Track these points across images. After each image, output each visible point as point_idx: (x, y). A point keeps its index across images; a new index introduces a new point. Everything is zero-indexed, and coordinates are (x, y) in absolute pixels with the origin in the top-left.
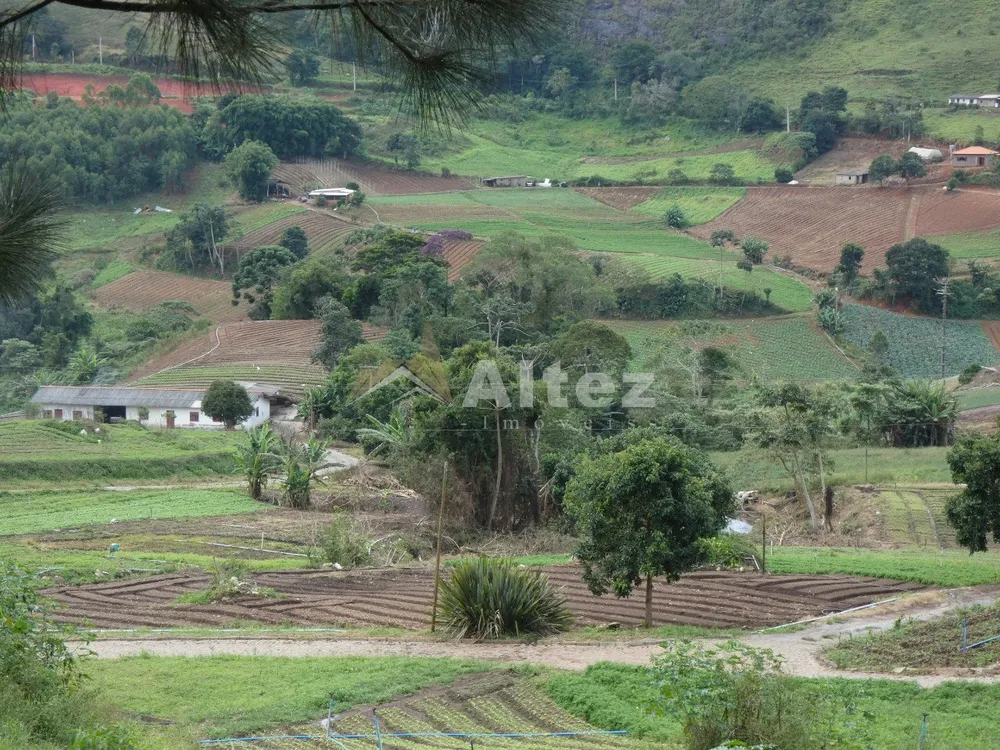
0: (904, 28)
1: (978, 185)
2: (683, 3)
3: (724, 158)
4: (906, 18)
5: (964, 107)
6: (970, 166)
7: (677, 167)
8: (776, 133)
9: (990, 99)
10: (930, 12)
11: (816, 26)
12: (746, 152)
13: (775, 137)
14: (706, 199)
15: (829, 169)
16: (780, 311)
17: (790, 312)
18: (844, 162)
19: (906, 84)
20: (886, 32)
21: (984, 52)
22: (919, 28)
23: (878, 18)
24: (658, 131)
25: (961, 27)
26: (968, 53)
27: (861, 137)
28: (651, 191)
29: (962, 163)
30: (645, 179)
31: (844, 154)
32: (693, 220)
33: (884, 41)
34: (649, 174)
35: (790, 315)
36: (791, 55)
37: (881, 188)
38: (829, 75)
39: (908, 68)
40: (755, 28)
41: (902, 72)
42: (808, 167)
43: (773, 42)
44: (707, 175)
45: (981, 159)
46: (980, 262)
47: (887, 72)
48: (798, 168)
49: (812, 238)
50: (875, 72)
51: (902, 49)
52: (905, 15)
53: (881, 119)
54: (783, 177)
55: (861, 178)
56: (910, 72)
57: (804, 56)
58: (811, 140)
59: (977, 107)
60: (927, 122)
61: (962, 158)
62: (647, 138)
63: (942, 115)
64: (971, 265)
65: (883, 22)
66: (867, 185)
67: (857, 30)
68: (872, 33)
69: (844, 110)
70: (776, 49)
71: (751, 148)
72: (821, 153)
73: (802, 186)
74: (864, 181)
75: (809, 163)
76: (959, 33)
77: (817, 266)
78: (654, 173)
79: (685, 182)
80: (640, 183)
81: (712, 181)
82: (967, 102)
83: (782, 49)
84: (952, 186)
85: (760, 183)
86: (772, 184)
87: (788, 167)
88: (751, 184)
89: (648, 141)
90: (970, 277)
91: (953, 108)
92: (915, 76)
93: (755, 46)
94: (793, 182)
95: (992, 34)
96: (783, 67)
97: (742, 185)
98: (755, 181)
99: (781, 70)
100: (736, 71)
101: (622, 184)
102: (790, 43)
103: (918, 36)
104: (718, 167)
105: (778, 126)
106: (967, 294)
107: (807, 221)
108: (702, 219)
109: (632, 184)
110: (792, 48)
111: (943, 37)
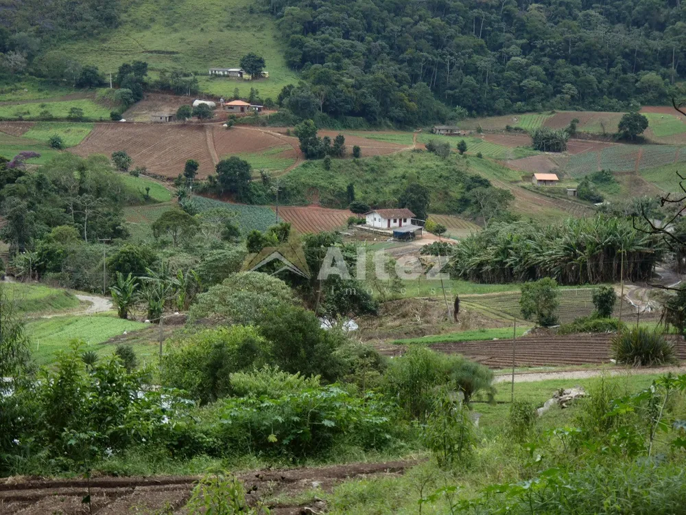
0: (168, 25)
1: (244, 124)
2: (20, 2)
3: (72, 104)
4: (168, 19)
5: (219, 76)
6: (237, 112)
7: (43, 110)
8: (102, 89)
9: (235, 72)
10: (181, 16)
11: (111, 22)
12: (84, 100)
13: (102, 91)
14: (69, 131)
15: (144, 112)
16: (155, 202)
17: (161, 202)
18: (150, 108)
19: (176, 60)
20: (155, 27)
21: (219, 42)
22: (176, 25)
23: (149, 17)
24: (18, 85)
25: (202, 26)
26: (210, 42)
27: (157, 92)
28: (31, 125)
29: (231, 110)
30: (24, 117)
31: (150, 103)
32: (67, 143)
33: (156, 32)
34: (25, 114)
35: (162, 204)
36: (97, 39)
37: (183, 126)
38: (125, 53)
39: (175, 50)
40: (71, 20)
41: (173, 53)
42: (128, 111)
43: (85, 30)
44: (65, 114)
45: (242, 108)
46: (266, 171)
47: (163, 52)
48: (123, 111)
49: (151, 155)
50: (155, 52)
51: (168, 38)
52: (166, 17)
53: (170, 82)
54: (115, 118)
55: (168, 119)
56: (177, 53)
57: (104, 40)
58: (128, 93)
59: (228, 76)
60: (200, 85)
61: (231, 107)
62: (12, 90)
63: (207, 81)
64: (261, 172)
65: (152, 20)
66: (173, 123)
67: (137, 24)
68: (146, 27)
69: (146, 75)
70: (87, 34)
71: (88, 98)
72: (135, 102)
73: (129, 123)
74: (169, 120)
75: (128, 108)
76: (202, 29)
77: (164, 173)
78: (28, 113)
79: (51, 119)
80: (21, 119)
81: (69, 119)
82: (221, 73)
83: (91, 35)
84: (230, 124)
85: (101, 121)
86: (109, 121)
87: (116, 110)
88: (96, 121)
89: (13, 91)
90: (261, 180)
91: (214, 76)
92: (180, 55)
93: (73, 32)
94: (123, 120)
95: (221, 31)
96: (93, 47)
97: (90, 121)
98: (98, 119)
99: (92, 48)
100: (62, 47)
101: (9, 120)
102: (96, 31)
103: (176, 30)
104: (73, 110)
105: (102, 84)
106: (260, 190)
107: (143, 145)
108: (72, 143)
109: (16, 120)
110: (97, 34)
111: (192, 31)
